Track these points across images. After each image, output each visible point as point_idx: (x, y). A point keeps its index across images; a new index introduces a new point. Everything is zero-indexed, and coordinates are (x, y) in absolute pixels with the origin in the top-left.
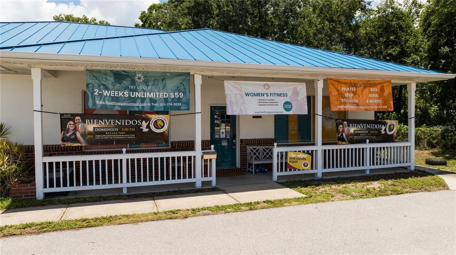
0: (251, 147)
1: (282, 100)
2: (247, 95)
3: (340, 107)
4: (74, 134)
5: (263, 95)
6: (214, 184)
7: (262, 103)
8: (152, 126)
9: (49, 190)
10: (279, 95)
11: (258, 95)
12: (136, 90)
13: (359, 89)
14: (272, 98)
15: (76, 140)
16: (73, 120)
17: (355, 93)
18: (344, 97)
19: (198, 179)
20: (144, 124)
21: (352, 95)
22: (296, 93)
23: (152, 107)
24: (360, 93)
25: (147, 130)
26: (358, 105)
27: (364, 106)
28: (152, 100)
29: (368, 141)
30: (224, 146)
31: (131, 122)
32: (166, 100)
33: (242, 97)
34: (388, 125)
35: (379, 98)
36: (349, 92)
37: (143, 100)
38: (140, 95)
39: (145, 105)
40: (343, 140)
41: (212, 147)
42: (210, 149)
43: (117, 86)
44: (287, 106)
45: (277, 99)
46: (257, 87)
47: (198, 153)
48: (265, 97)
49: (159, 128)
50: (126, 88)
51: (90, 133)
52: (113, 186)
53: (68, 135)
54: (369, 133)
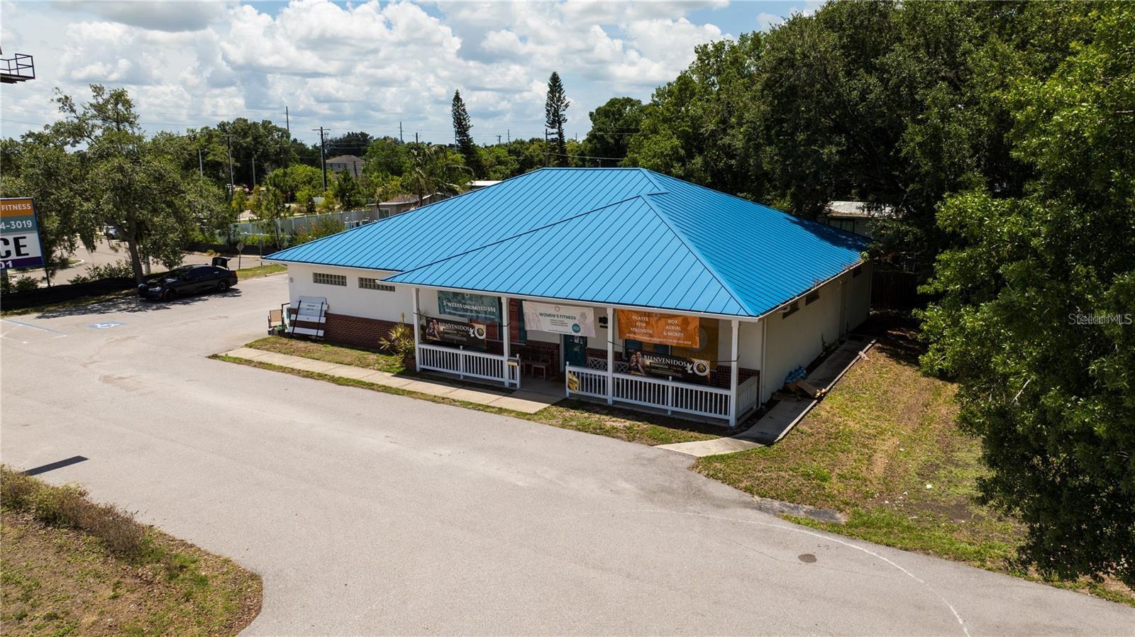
0: (592, 358)
1: (571, 323)
2: (541, 314)
3: (629, 335)
4: (433, 331)
5: (554, 316)
6: (518, 386)
7: (554, 323)
8: (476, 333)
9: (422, 366)
10: (568, 317)
11: (549, 315)
12: (465, 304)
13: (653, 320)
14: (562, 319)
15: (435, 336)
16: (432, 322)
17: (647, 323)
18: (636, 327)
19: (506, 380)
20: (471, 331)
21: (645, 325)
22: (583, 316)
23: (477, 317)
24: (654, 323)
25: (473, 335)
26: (651, 336)
27: (660, 338)
28: (477, 312)
29: (670, 378)
30: (577, 352)
31: (464, 328)
32: (486, 312)
33: (537, 316)
34: (696, 363)
35: (681, 332)
36: (641, 321)
37: (471, 311)
38: (468, 307)
39: (473, 314)
40: (638, 370)
41: (518, 355)
42: (516, 357)
43: (455, 300)
44: (576, 328)
45: (566, 321)
46: (550, 309)
47: (505, 358)
48: (556, 318)
49: (480, 335)
50: (459, 302)
52: (455, 373)
53: (431, 331)
54: (671, 369)
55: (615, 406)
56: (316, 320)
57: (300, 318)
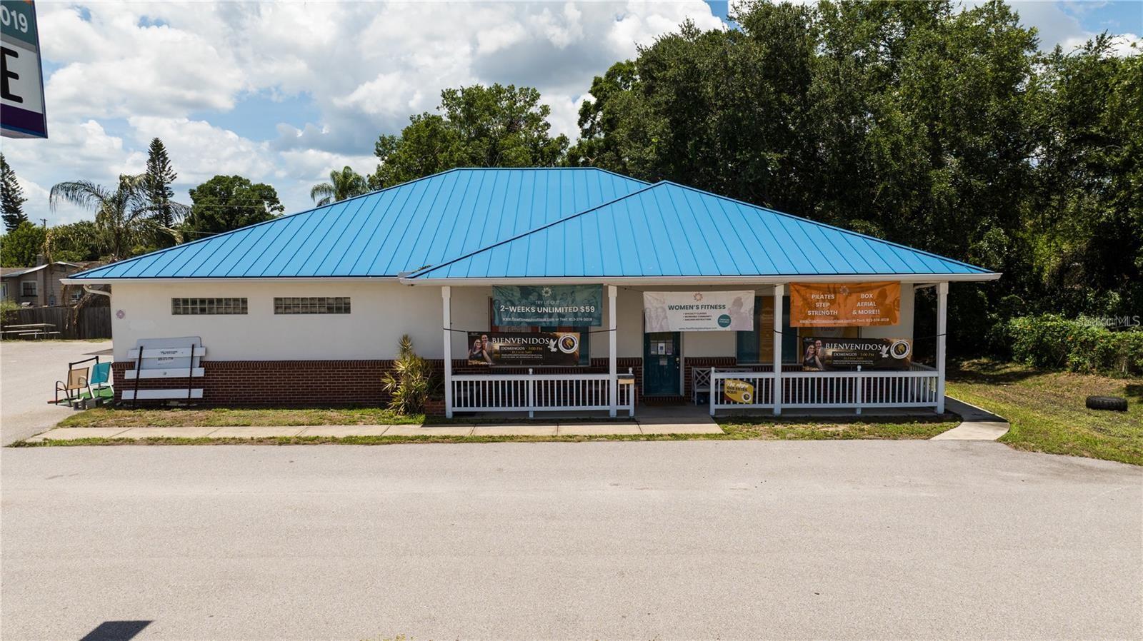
0: (698, 369)
1: (717, 314)
2: (671, 308)
3: (804, 322)
4: (481, 352)
5: (691, 307)
6: (632, 413)
7: (689, 318)
8: (560, 345)
9: (457, 409)
10: (714, 307)
11: (685, 307)
12: (543, 305)
13: (840, 298)
14: (703, 310)
15: (483, 359)
16: (480, 338)
17: (832, 302)
18: (816, 308)
19: (613, 407)
20: (552, 343)
21: (828, 304)
22: (738, 303)
23: (561, 322)
24: (841, 301)
25: (555, 350)
26: (836, 318)
27: (847, 319)
28: (560, 315)
29: (859, 367)
31: (538, 341)
32: (575, 315)
33: (664, 310)
34: (895, 344)
35: (876, 308)
36: (823, 301)
37: (550, 315)
38: (547, 310)
39: (553, 320)
40: (814, 365)
41: (630, 369)
42: (628, 372)
43: (524, 301)
44: (723, 321)
45: (709, 312)
46: (687, 298)
47: (612, 376)
48: (695, 310)
49: (568, 349)
50: (533, 304)
51: (496, 352)
52: (519, 409)
53: (475, 353)
54: (859, 356)
55: (784, 415)
56: (184, 373)
57: (145, 374)
